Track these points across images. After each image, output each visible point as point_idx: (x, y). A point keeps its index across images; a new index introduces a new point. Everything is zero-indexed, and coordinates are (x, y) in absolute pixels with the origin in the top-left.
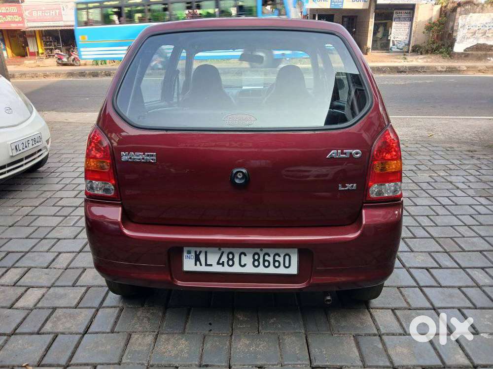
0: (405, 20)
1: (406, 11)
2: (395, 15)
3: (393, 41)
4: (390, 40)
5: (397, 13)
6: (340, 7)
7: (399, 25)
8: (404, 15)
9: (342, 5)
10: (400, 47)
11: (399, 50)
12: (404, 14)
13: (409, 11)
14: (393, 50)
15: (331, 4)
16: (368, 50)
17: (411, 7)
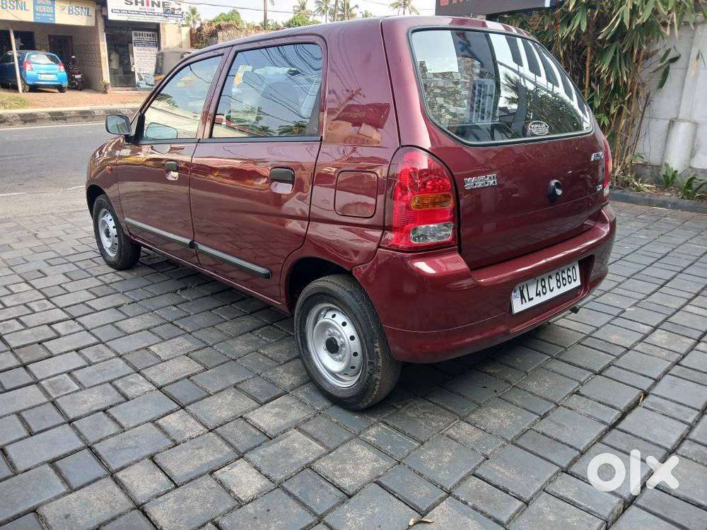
0: (149, 44)
1: (149, 33)
2: (134, 38)
3: (139, 74)
4: (134, 73)
5: (136, 35)
6: (50, 21)
7: (143, 52)
8: (147, 39)
9: (54, 17)
10: (150, 83)
11: (148, 87)
12: (146, 36)
13: (151, 33)
14: (142, 86)
15: (35, 16)
16: (106, 86)
17: (154, 27)
